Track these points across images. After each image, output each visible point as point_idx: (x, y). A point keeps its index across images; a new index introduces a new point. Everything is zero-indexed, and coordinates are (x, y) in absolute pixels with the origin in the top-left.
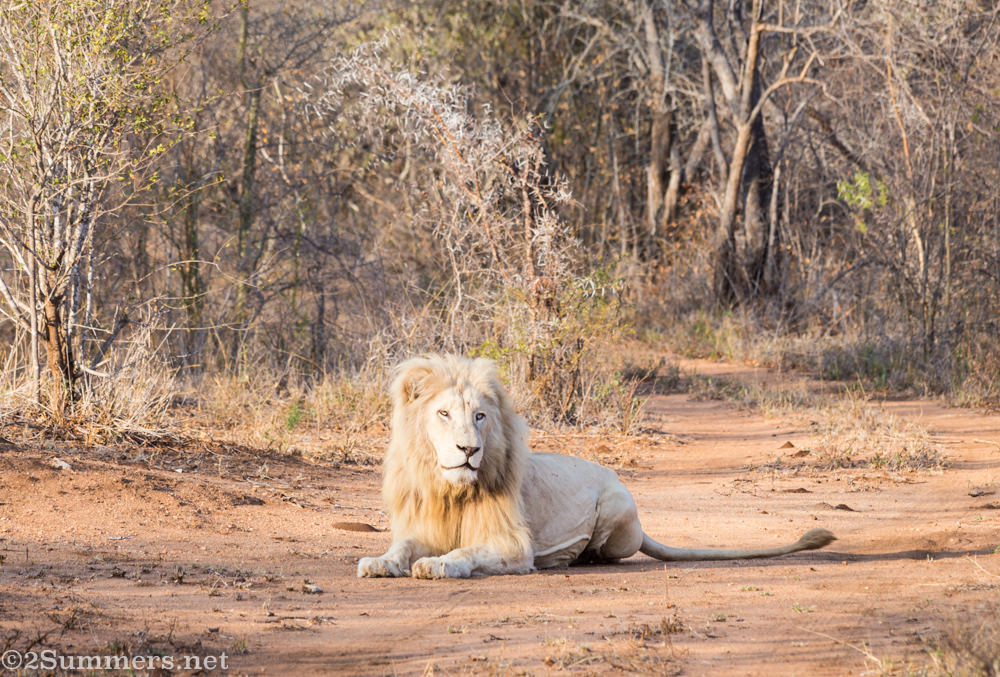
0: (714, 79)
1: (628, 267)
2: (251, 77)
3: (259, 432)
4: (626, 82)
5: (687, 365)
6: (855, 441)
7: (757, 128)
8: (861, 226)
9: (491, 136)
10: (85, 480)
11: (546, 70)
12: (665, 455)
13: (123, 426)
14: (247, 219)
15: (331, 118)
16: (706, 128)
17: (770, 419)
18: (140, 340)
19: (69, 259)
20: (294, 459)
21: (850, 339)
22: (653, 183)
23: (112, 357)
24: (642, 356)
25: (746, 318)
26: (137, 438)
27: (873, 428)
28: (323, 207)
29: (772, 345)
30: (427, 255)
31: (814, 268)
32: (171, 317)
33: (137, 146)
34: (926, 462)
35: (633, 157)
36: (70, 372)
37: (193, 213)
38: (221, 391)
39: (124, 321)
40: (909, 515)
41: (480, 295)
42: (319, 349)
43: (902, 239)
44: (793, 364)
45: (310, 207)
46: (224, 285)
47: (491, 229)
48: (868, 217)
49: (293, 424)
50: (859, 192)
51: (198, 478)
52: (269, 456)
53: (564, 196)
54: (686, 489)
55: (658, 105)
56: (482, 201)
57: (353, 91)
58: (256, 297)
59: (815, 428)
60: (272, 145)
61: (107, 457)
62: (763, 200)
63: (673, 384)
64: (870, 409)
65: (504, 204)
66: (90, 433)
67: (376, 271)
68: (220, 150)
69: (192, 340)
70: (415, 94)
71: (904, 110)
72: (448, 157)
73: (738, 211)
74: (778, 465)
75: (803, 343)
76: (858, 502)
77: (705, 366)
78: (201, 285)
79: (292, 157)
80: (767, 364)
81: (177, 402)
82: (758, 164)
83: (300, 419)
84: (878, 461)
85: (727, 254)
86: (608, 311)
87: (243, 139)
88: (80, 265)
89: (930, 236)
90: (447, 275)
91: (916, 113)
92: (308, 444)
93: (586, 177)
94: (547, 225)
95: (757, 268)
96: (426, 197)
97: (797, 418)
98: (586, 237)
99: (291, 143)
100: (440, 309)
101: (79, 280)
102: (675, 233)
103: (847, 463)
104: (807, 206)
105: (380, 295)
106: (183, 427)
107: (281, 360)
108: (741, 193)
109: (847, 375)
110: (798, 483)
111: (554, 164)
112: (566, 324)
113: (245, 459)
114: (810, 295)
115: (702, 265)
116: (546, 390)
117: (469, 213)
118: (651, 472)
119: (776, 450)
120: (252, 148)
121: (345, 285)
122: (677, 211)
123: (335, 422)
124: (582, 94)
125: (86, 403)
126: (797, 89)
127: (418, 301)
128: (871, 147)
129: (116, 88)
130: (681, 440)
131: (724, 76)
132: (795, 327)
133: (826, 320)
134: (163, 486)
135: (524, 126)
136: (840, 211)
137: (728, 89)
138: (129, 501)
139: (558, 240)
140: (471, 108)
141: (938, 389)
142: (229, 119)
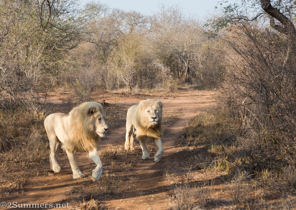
0: (185, 64)
1: (178, 79)
2: (146, 64)
3: (147, 93)
4: (177, 64)
5: (183, 88)
6: (197, 94)
7: (188, 68)
8: (197, 76)
9: (166, 68)
10: (132, 97)
11: (171, 62)
12: (181, 95)
13: (135, 93)
14: (146, 75)
15: (153, 67)
16: (184, 68)
17: (189, 92)
18: (137, 86)
19: (131, 79)
20: (150, 96)
21: (196, 85)
22: (180, 72)
23: (134, 87)
24: (179, 87)
25: (188, 83)
26: (137, 94)
27: (198, 93)
28: (152, 74)
29: (190, 86)
30: (161, 79)
31: (193, 79)
32: (139, 84)
33: (136, 70)
34: (203, 95)
35: (178, 70)
36: (131, 89)
37: (141, 75)
38: (143, 90)
39: (135, 84)
40: (201, 100)
41: (165, 82)
42: (152, 86)
43: (201, 77)
44: (191, 87)
45: (151, 75)
46: (144, 81)
47: (166, 76)
48: (198, 75)
49: (150, 93)
50: (197, 73)
51: (142, 97)
52: (148, 95)
53: (172, 73)
54: (182, 98)
55: (180, 66)
56: (165, 74)
57: (154, 65)
58: (146, 82)
59: (193, 93)
60: (148, 69)
61: (134, 96)
62: (189, 74)
63: (181, 89)
64: (198, 91)
65: (167, 74)
66: (133, 94)
67: (156, 80)
68: (143, 70)
69: (141, 86)
70: (159, 65)
71: (201, 66)
72: (162, 70)
73: (187, 75)
74: (190, 96)
75: (192, 86)
76: (197, 99)
77: (184, 88)
78: (142, 81)
79: (149, 70)
80: (189, 87)
81: (140, 91)
82: (188, 71)
83: (150, 92)
84: (199, 95)
85: (186, 79)
86: (176, 83)
87: (145, 69)
88: (132, 79)
89: (203, 77)
90: (162, 80)
91: (202, 66)
92: (151, 94)
93: (174, 72)
94: (171, 76)
95: (188, 80)
96: (161, 74)
97: (192, 92)
98: (174, 77)
99: (149, 69)
100: (162, 83)
101: (131, 81)
102: (182, 77)
103: (196, 96)
104: (193, 74)
105: (157, 82)
106: (141, 93)
107: (149, 87)
108: (187, 73)
109: (196, 88)
110: (192, 97)
111: (171, 71)
112: (172, 84)
113: (145, 96)
114: (193, 82)
115: (184, 79)
116: (171, 90)
117: (164, 75)
118: (180, 97)
119: (190, 94)
120: (146, 70)
121: (154, 81)
122: (182, 75)
123: (153, 93)
124: (174, 65)
125: (132, 91)
126: (192, 64)
127: (160, 82)
128: (198, 69)
129: (134, 65)
130: (182, 94)
131: (186, 63)
132: (192, 84)
133: (194, 84)
134: (139, 98)
135: (169, 68)
136: (195, 75)
137: (186, 64)
138: (136, 99)
139: (172, 77)
140: (164, 66)
141: (204, 89)
142: (144, 68)
